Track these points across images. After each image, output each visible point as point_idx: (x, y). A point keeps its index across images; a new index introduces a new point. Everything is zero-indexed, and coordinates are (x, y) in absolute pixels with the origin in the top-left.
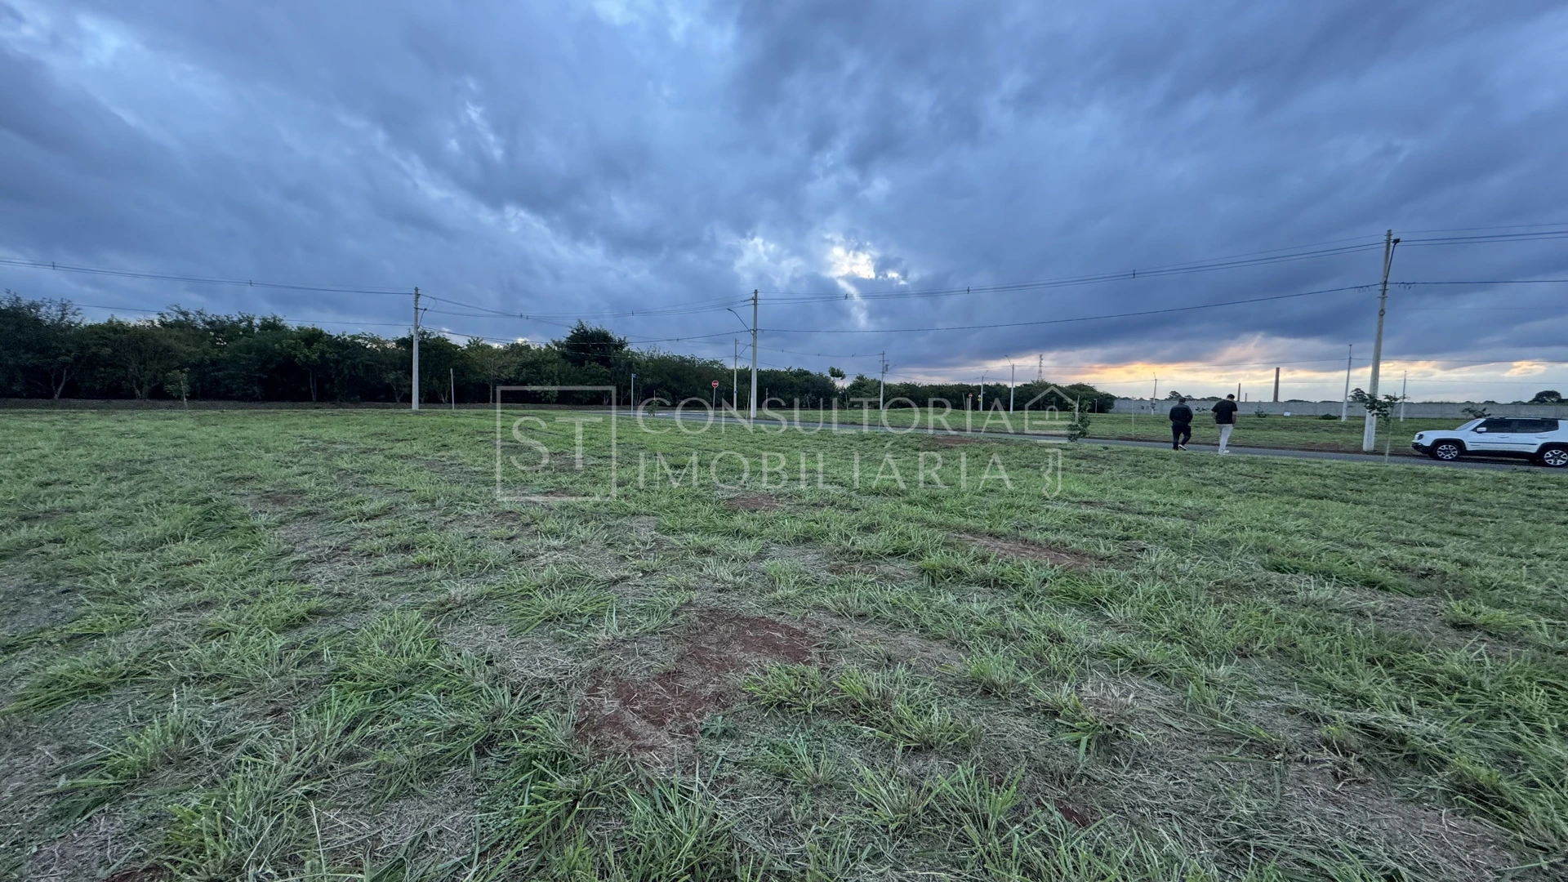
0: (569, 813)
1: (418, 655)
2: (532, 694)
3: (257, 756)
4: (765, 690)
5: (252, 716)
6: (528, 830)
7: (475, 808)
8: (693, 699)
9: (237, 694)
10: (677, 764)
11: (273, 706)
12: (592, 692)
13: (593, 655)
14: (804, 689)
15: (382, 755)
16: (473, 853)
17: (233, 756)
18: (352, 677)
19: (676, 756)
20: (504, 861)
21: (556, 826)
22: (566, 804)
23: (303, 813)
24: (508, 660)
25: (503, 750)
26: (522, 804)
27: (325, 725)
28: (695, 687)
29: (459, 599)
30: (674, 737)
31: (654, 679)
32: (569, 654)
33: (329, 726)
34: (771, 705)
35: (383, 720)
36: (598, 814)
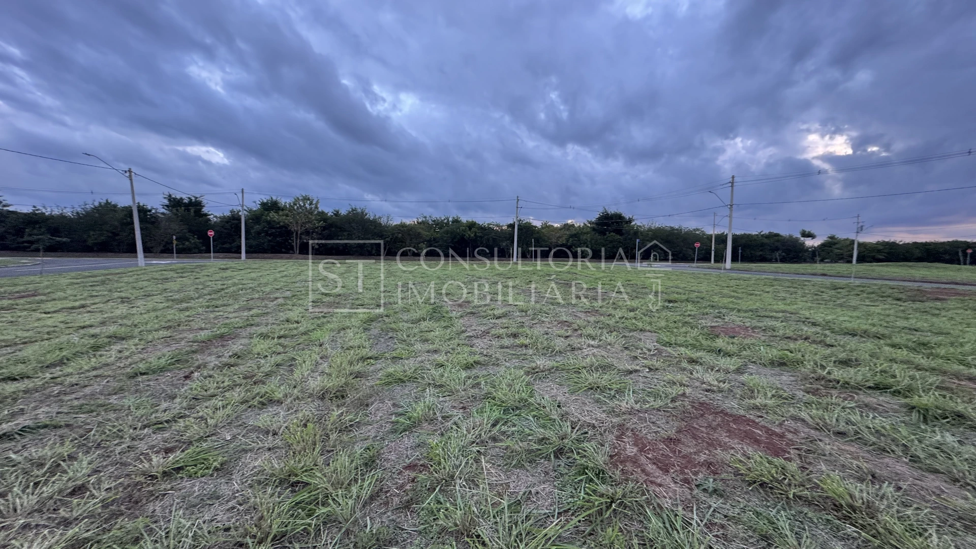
0: (608, 507)
1: (523, 394)
2: (586, 431)
3: (458, 427)
4: (749, 469)
5: (454, 407)
6: (584, 509)
7: (555, 486)
8: (689, 461)
9: (449, 395)
10: (679, 502)
11: (462, 405)
12: (619, 438)
13: (618, 416)
14: (785, 479)
15: (509, 442)
16: (554, 511)
17: (449, 424)
18: (494, 399)
19: (678, 496)
20: (572, 523)
21: (600, 513)
22: (606, 503)
23: (477, 461)
24: (569, 407)
25: (568, 458)
26: (580, 492)
27: (484, 419)
28: (691, 453)
29: (541, 367)
30: (676, 483)
31: (660, 440)
32: (604, 411)
33: (486, 420)
34: (755, 482)
35: (509, 424)
36: (626, 515)
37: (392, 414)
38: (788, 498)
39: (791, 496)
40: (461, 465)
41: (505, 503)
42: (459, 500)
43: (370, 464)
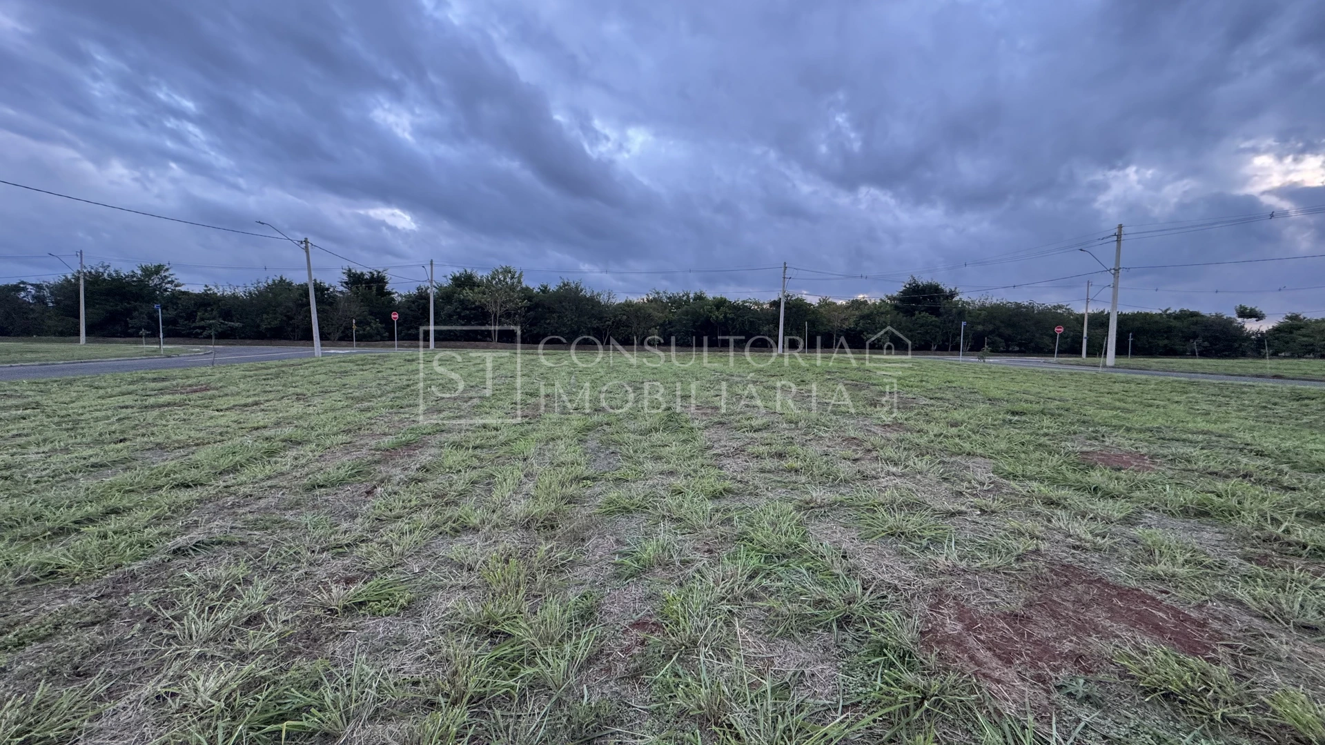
0: (919, 705)
1: (793, 537)
2: (884, 595)
3: (703, 577)
4: (1145, 670)
5: (697, 549)
6: (881, 704)
7: (838, 668)
8: (1044, 650)
9: (689, 533)
10: (1028, 708)
11: (707, 547)
12: (933, 607)
13: (933, 576)
14: (1208, 690)
15: (772, 602)
16: (838, 702)
17: (690, 571)
18: (751, 541)
19: (1027, 700)
20: (864, 721)
21: (906, 711)
22: (915, 698)
23: (728, 624)
24: (859, 559)
25: (858, 630)
26: (875, 680)
27: (737, 569)
28: (1048, 639)
29: (819, 501)
30: (1023, 680)
31: (998, 616)
32: (911, 568)
33: (740, 570)
34: (1155, 691)
35: (773, 577)
36: (945, 719)
37: (615, 554)
38: (1212, 720)
39: (1218, 718)
40: (705, 628)
41: (767, 684)
42: (704, 675)
43: (587, 616)
